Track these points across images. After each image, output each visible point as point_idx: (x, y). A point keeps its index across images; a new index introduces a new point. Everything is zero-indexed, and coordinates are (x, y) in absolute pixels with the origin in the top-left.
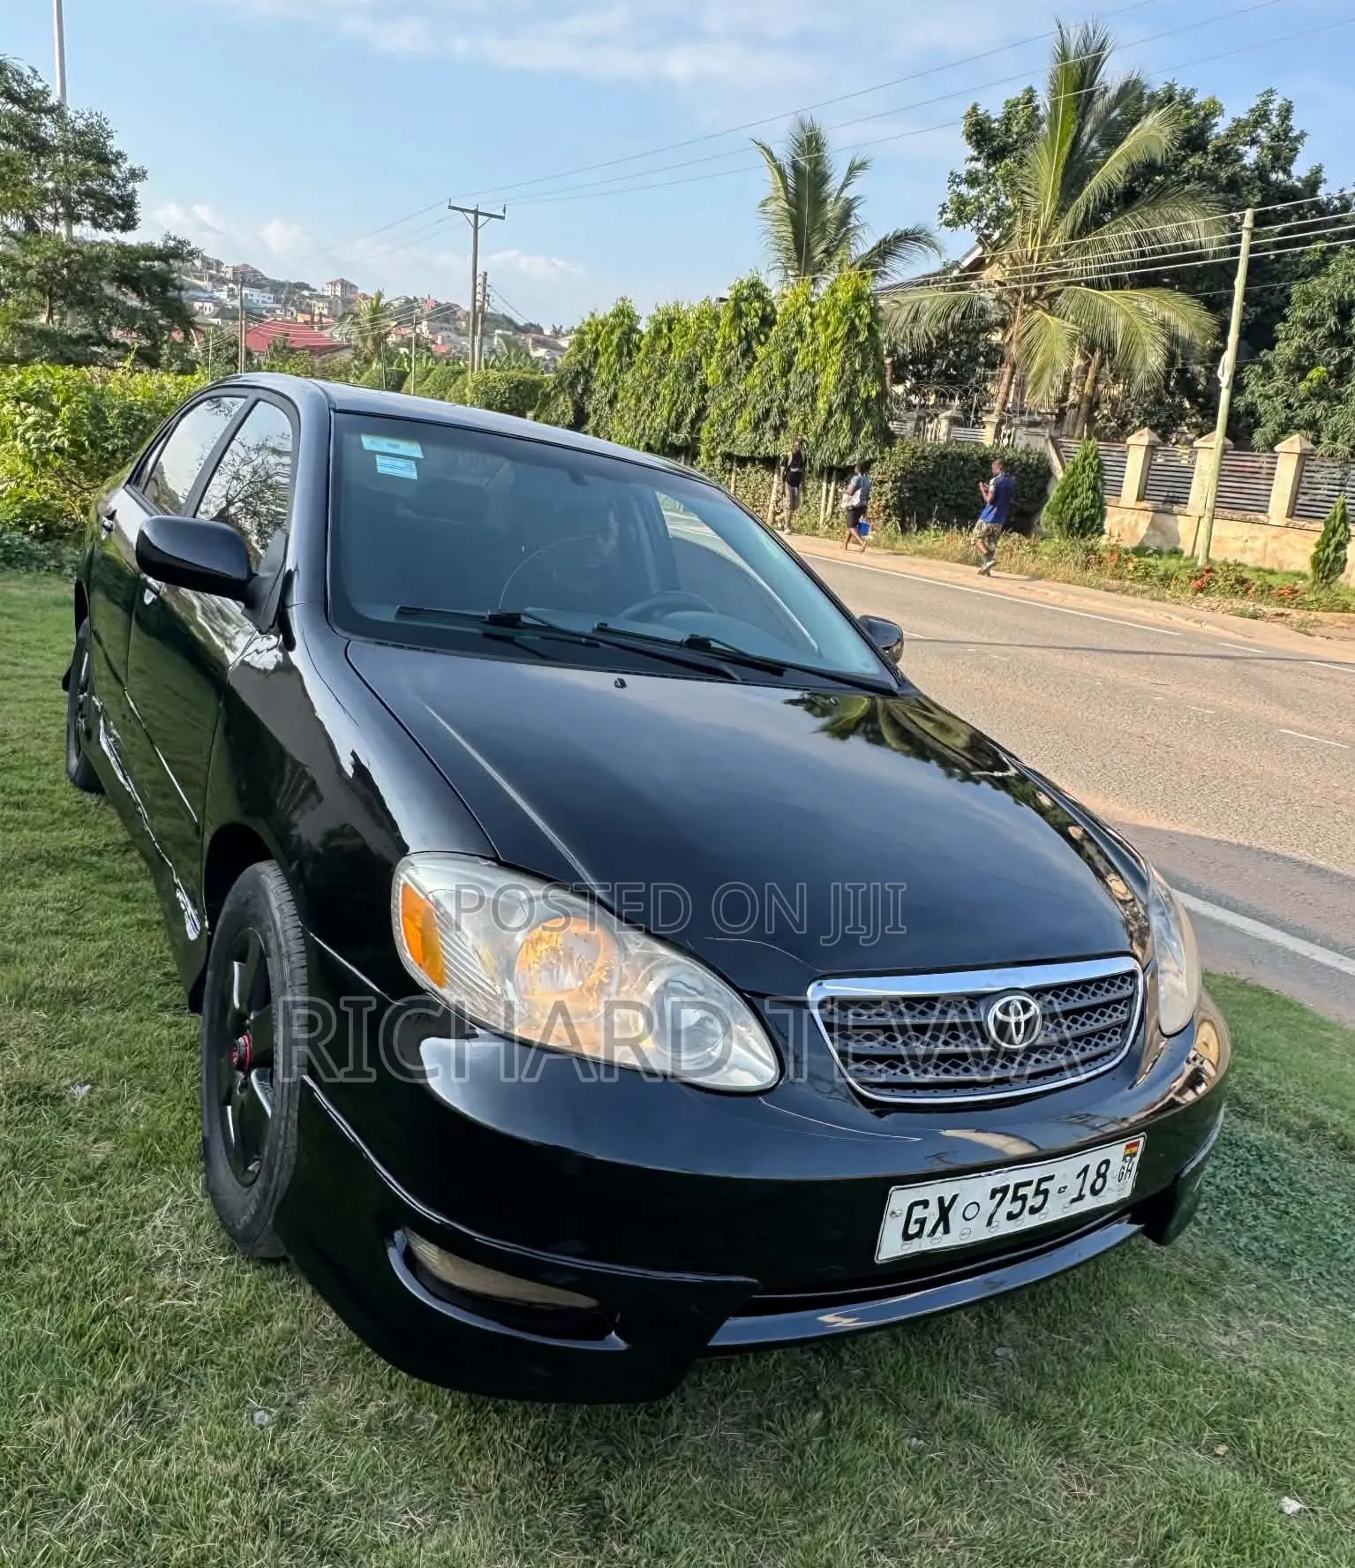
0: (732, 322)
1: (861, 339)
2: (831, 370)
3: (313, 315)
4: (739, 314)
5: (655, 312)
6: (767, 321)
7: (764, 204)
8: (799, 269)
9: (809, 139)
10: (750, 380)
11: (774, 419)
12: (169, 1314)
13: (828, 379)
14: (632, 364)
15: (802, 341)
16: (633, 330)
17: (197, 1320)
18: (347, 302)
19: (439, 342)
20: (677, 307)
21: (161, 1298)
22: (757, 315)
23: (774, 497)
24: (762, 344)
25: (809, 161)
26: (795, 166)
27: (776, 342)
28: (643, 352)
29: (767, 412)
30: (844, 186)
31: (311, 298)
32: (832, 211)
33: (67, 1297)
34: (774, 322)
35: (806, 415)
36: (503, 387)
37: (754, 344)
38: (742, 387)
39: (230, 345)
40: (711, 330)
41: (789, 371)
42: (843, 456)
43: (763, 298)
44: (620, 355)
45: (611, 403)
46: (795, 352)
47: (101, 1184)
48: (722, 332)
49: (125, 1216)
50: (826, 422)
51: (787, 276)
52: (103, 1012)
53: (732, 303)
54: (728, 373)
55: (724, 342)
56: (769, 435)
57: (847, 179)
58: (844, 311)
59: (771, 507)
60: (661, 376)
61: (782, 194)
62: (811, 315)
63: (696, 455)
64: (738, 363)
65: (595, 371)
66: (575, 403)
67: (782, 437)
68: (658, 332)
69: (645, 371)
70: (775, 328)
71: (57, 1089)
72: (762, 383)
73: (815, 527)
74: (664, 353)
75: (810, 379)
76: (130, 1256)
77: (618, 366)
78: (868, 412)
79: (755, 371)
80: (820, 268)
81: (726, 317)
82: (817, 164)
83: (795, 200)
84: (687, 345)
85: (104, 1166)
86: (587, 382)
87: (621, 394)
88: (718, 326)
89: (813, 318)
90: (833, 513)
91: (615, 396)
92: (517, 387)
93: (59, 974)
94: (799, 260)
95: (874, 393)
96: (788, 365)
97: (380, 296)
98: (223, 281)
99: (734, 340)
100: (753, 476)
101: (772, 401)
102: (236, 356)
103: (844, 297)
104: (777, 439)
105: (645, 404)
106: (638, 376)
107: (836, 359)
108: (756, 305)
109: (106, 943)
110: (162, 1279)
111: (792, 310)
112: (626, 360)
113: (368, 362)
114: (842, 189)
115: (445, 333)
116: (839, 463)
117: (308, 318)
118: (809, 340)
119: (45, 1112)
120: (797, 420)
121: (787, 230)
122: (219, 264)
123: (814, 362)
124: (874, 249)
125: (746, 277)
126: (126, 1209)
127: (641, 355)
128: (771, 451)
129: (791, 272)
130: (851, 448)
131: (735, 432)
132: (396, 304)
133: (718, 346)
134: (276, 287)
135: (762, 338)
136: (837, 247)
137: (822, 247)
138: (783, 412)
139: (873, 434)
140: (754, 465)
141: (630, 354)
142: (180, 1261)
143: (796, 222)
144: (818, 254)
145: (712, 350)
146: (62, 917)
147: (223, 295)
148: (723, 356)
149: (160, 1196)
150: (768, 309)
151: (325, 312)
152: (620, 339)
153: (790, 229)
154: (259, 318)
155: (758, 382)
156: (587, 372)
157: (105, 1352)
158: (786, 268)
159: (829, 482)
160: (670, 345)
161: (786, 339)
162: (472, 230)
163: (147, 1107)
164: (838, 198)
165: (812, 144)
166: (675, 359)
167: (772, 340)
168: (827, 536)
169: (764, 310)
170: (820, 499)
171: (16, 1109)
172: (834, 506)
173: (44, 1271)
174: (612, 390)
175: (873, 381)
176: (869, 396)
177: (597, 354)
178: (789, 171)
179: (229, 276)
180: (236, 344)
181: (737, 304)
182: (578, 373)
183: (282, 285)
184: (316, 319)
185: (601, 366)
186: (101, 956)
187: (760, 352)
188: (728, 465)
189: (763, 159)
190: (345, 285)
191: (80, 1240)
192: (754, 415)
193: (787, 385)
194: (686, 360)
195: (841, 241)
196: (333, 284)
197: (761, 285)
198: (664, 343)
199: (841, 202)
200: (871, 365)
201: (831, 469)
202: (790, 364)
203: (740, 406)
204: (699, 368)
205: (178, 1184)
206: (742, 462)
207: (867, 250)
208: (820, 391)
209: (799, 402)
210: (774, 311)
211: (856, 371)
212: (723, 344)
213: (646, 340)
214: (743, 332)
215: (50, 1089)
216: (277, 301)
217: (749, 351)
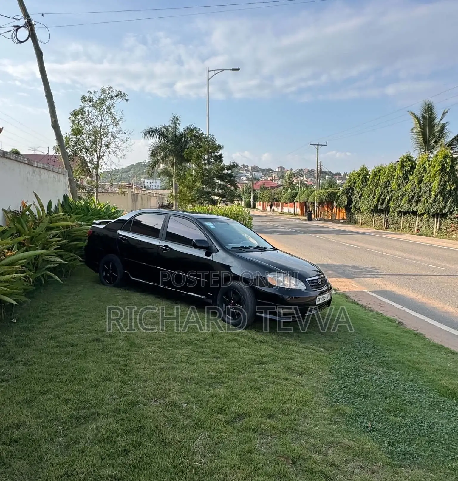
0: (400, 169)
1: (448, 170)
2: (436, 182)
3: (272, 177)
4: (403, 166)
5: (374, 168)
6: (413, 168)
7: (412, 129)
8: (425, 149)
9: (428, 108)
10: (407, 187)
11: (416, 198)
12: (196, 466)
13: (435, 184)
14: (367, 185)
15: (426, 173)
16: (367, 174)
17: (202, 469)
18: (282, 173)
19: (309, 181)
20: (381, 166)
21: (195, 462)
22: (409, 166)
23: (417, 224)
24: (411, 175)
25: (428, 115)
26: (423, 117)
27: (416, 174)
28: (370, 181)
29: (413, 197)
30: (441, 120)
31: (272, 172)
32: (437, 129)
33: (174, 457)
34: (415, 168)
35: (427, 197)
36: (326, 195)
37: (408, 175)
38: (404, 189)
39: (250, 188)
40: (393, 172)
41: (421, 183)
42: (441, 210)
43: (411, 160)
44: (363, 182)
45: (360, 197)
46: (423, 177)
47: (186, 430)
48: (398, 173)
49: (190, 439)
50: (435, 199)
51: (421, 152)
52: (192, 385)
53: (400, 163)
54: (399, 185)
55: (398, 176)
56: (414, 204)
57: (442, 117)
58: (441, 162)
59: (416, 228)
60: (376, 188)
61: (419, 126)
62: (429, 164)
63: (389, 212)
64: (403, 182)
65: (354, 188)
66: (348, 198)
67: (419, 205)
68: (375, 174)
69: (371, 187)
70: (415, 170)
71: (179, 404)
72: (411, 188)
73: (432, 234)
74: (377, 180)
75: (429, 185)
76: (189, 450)
77: (362, 186)
78: (451, 195)
79: (409, 184)
80: (433, 147)
81: (398, 167)
82: (431, 115)
83: (423, 127)
84: (385, 178)
85: (187, 425)
86: (352, 192)
87: (363, 194)
88: (395, 171)
89: (430, 165)
90: (439, 229)
91: (361, 195)
92: (330, 194)
93: (184, 374)
94: (425, 146)
95: (453, 188)
96: (420, 181)
97: (291, 170)
98: (249, 171)
99: (401, 175)
100: (409, 218)
101: (415, 193)
102: (251, 191)
103: (440, 157)
104: (417, 205)
105: (371, 197)
106: (369, 188)
107: (438, 177)
108: (409, 163)
109: (196, 366)
110: (196, 458)
111: (422, 163)
112: (365, 184)
113: (287, 190)
114: (440, 121)
115: (311, 178)
116: (440, 212)
117: (271, 178)
118: (428, 172)
119: (176, 409)
120: (424, 199)
121: (420, 137)
122: (248, 166)
123: (430, 179)
124: (453, 139)
125: (405, 154)
126: (190, 437)
127: (370, 182)
128: (415, 209)
129: (422, 150)
130: (445, 207)
131: (402, 204)
132: (296, 171)
133: (396, 177)
134: (262, 171)
135: (411, 173)
136: (439, 140)
137: (434, 140)
138: (419, 197)
139: (453, 201)
140: (409, 214)
141: (366, 182)
142: (201, 453)
143: (423, 134)
144: (432, 143)
145: (394, 178)
146: (187, 358)
147: (248, 174)
148: (397, 180)
149: (198, 435)
150: (413, 164)
151: (276, 176)
152: (362, 177)
153: (422, 136)
154: (258, 180)
155: (409, 187)
156: (352, 188)
157: (181, 473)
158: (420, 149)
159: (437, 218)
160: (379, 178)
161: (420, 173)
162: (317, 150)
163: (198, 412)
164: (438, 125)
165: (429, 109)
166: (381, 182)
167: (415, 174)
168: (437, 237)
169: (412, 164)
170: (434, 224)
171: (170, 408)
172: (439, 227)
173: (171, 450)
174: (360, 193)
175: (453, 184)
176: (451, 189)
177: (355, 183)
178: (421, 118)
179: (250, 169)
180: (251, 188)
181: (402, 164)
182: (349, 189)
183: (264, 170)
184: (274, 178)
185: (357, 186)
186: (194, 369)
187: (411, 178)
188: (400, 214)
189: (411, 116)
190: (281, 167)
191: (179, 443)
192: (408, 198)
193: (420, 188)
194: (385, 182)
195: (441, 138)
196: (278, 168)
197: (410, 156)
198: (377, 178)
199: (440, 125)
200: (452, 178)
201: (438, 214)
202: (422, 181)
203: (403, 196)
204: (389, 184)
205: (203, 433)
206: (405, 213)
207: (451, 139)
208: (433, 188)
209: (425, 193)
210: (416, 164)
211: (446, 181)
212: (397, 176)
213: (371, 177)
214: (404, 172)
215: (178, 404)
216: (263, 174)
217: (406, 178)
